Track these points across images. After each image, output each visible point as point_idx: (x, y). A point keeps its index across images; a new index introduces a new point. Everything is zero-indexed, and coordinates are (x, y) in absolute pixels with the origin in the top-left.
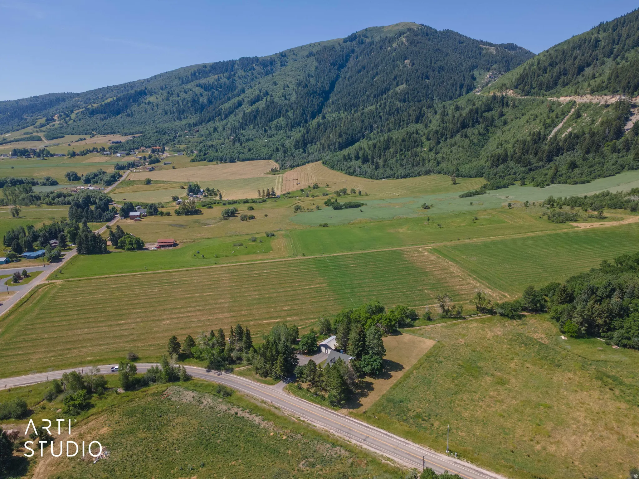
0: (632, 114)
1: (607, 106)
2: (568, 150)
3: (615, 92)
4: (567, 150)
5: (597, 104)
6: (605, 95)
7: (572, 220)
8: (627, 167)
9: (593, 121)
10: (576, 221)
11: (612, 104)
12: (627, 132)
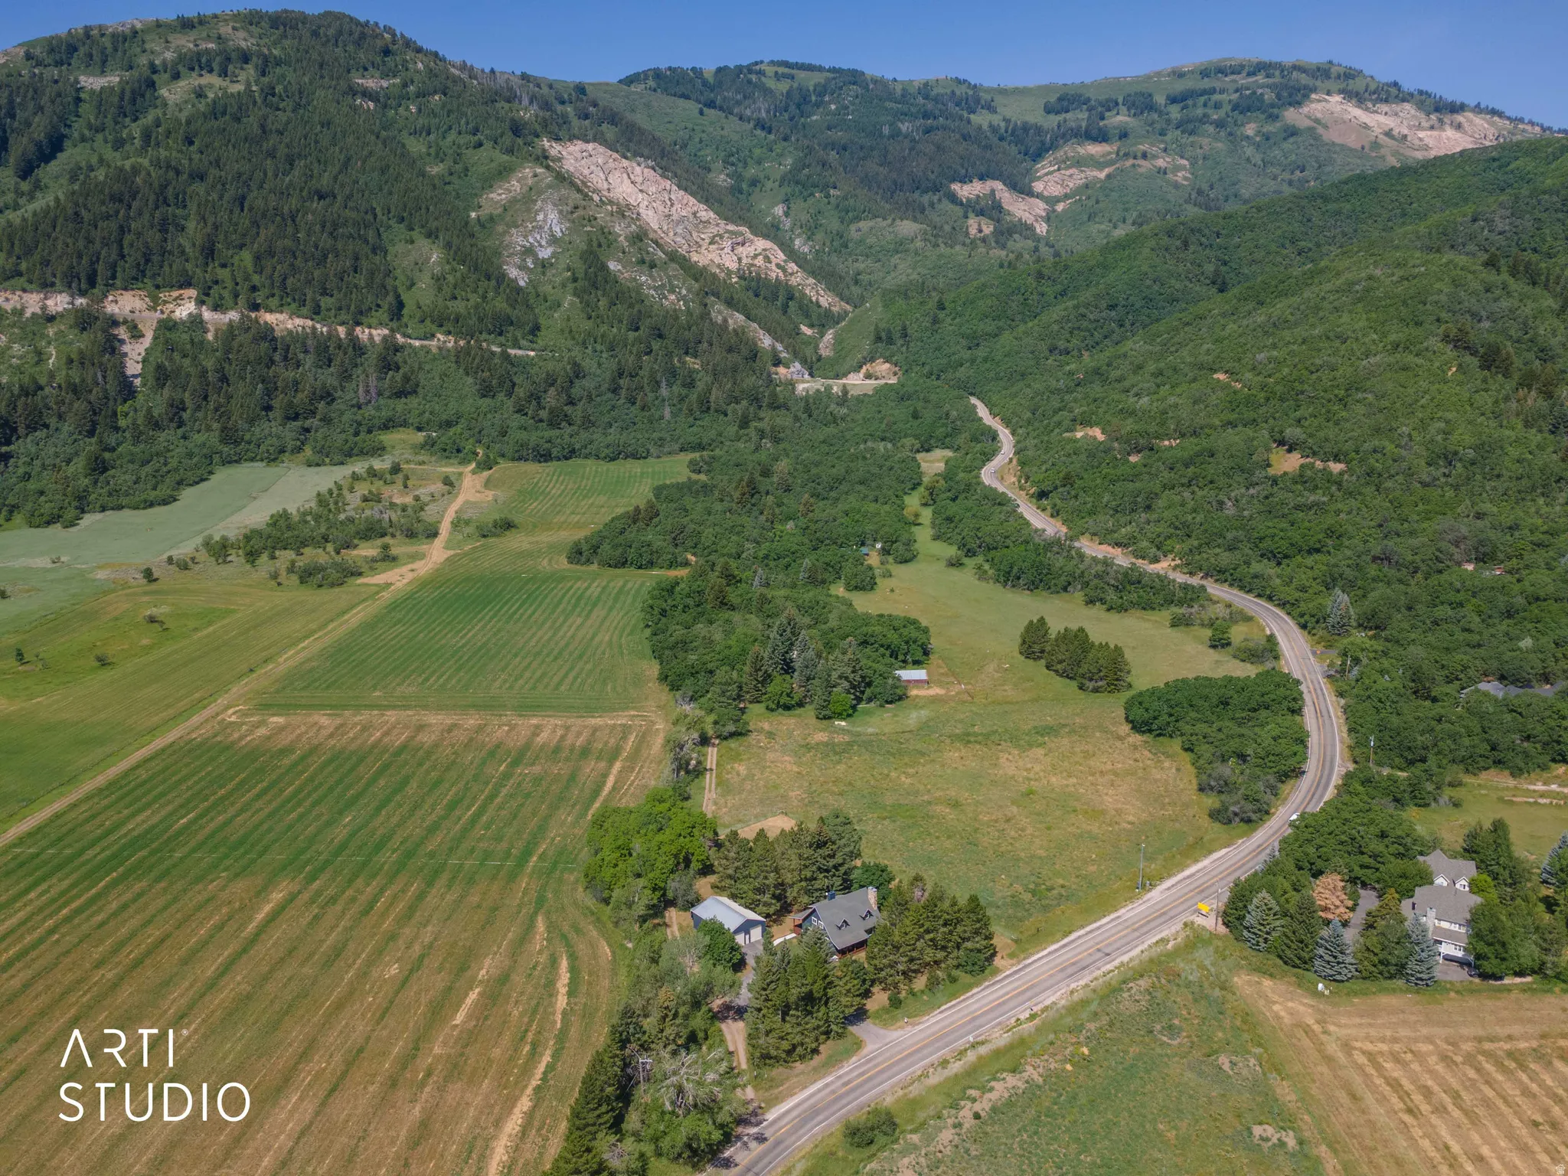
0: (122, 342)
1: (51, 319)
2: (32, 428)
3: (46, 286)
4: (28, 427)
5: (19, 312)
6: (24, 291)
7: (352, 574)
8: (216, 458)
9: (40, 357)
10: (360, 574)
11: (61, 315)
12: (138, 382)
